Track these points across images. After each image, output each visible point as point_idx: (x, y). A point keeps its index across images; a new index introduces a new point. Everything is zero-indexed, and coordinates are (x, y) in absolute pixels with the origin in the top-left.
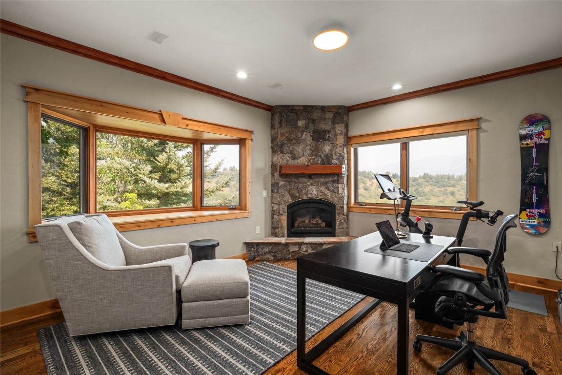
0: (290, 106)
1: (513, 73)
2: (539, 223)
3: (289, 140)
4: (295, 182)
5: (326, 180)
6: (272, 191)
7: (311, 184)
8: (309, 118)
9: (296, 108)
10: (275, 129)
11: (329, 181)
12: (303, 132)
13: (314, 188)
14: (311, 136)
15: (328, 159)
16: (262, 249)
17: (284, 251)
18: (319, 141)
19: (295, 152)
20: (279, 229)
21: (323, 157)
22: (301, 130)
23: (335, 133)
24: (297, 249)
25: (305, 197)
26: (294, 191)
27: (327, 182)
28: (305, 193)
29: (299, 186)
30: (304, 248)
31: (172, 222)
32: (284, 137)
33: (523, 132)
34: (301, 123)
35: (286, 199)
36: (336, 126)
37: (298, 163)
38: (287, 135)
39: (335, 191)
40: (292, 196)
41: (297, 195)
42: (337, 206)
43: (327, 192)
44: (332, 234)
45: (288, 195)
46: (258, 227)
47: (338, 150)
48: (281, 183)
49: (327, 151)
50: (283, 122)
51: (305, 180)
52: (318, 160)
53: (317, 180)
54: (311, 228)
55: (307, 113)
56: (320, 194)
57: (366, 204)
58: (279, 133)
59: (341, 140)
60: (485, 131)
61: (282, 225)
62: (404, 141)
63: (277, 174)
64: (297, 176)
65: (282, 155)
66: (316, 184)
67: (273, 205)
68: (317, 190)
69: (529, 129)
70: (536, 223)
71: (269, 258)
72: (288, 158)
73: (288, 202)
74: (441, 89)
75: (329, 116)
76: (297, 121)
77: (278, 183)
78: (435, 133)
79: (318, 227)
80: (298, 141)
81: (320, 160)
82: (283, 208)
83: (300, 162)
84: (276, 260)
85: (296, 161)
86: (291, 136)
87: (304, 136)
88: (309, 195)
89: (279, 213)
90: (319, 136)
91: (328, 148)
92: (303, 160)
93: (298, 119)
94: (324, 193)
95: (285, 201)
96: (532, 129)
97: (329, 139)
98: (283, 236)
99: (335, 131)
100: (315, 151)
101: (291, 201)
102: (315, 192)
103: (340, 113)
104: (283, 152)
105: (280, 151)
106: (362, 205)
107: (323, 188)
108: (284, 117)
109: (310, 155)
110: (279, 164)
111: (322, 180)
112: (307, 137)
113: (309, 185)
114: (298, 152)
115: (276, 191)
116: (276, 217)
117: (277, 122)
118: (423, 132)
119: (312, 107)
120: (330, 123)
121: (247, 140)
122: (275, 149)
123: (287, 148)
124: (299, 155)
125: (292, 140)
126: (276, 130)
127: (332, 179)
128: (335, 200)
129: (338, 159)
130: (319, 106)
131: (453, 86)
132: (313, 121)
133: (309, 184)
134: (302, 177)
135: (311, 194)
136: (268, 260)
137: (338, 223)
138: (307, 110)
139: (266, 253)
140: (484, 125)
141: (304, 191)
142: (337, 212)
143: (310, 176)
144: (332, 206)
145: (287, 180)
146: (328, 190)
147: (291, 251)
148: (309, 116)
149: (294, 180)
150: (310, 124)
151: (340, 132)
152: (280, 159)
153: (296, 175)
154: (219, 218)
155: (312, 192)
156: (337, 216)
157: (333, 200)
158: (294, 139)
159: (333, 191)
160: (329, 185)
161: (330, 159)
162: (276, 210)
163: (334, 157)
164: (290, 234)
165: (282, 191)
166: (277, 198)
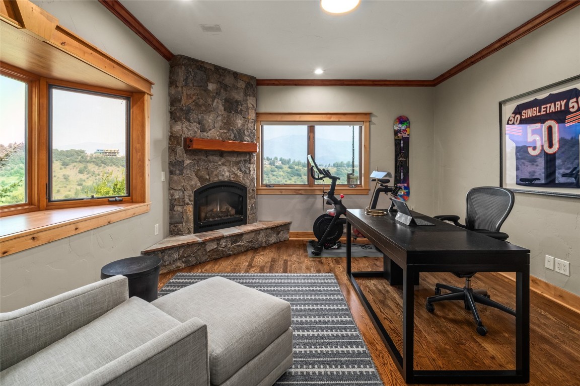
0: (199, 61)
1: (392, 83)
2: (404, 193)
3: (198, 105)
4: (204, 160)
5: (239, 159)
6: (171, 173)
7: (223, 164)
8: (220, 83)
9: (206, 66)
10: (177, 87)
11: (241, 161)
12: (214, 98)
13: (226, 169)
14: (222, 104)
15: (240, 134)
16: (169, 255)
17: (200, 253)
18: (231, 112)
19: (205, 122)
20: (184, 224)
21: (235, 132)
22: (211, 95)
23: (247, 106)
24: (215, 247)
25: (215, 179)
26: (203, 173)
27: (239, 162)
28: (216, 175)
29: (209, 166)
30: (223, 243)
31: (33, 238)
32: (191, 101)
33: (396, 128)
34: (211, 87)
35: (193, 183)
36: (248, 98)
37: (208, 136)
38: (194, 98)
39: (246, 173)
40: (201, 179)
41: (208, 177)
42: (248, 189)
43: (240, 174)
44: (243, 222)
45: (196, 178)
46: (157, 225)
47: (250, 125)
48: (187, 162)
49: (239, 125)
50: (190, 80)
51: (216, 158)
52: (231, 135)
53: (229, 159)
54: (220, 217)
55: (218, 76)
56: (232, 176)
57: (275, 185)
58: (185, 94)
59: (252, 115)
60: (374, 124)
61: (188, 218)
62: (311, 124)
63: (180, 150)
64: (207, 153)
65: (188, 123)
66: (228, 164)
67: (172, 191)
68: (229, 171)
69: (399, 126)
70: (402, 194)
71: (179, 267)
72: (196, 130)
73: (196, 187)
74: (345, 83)
75: (241, 85)
76: (206, 83)
77: (183, 162)
78: (341, 120)
79: (227, 216)
80: (208, 109)
81: (233, 135)
82: (189, 196)
83: (210, 136)
84: (191, 267)
85: (205, 134)
86: (200, 101)
87: (215, 104)
88: (221, 178)
89: (184, 202)
90: (232, 107)
91: (240, 121)
92: (213, 134)
93: (208, 80)
94: (236, 175)
95: (192, 186)
96: (400, 126)
97: (241, 112)
98: (189, 233)
99: (247, 104)
100: (228, 124)
101: (199, 185)
102: (227, 174)
103: (252, 85)
104: (189, 120)
105: (186, 118)
106: (270, 187)
107: (235, 169)
108: (191, 74)
109: (221, 128)
110: (183, 136)
111: (234, 159)
112: (218, 104)
113: (220, 165)
114: (208, 122)
115: (178, 172)
116: (178, 209)
117: (182, 79)
118: (330, 118)
119: (225, 70)
120: (242, 94)
121: (146, 95)
122: (178, 114)
123: (195, 116)
124: (209, 126)
125: (200, 106)
126: (180, 89)
127: (244, 159)
128: (247, 182)
129: (249, 136)
130: (232, 71)
131: (353, 83)
132: (225, 87)
133: (220, 163)
134: (212, 155)
135: (223, 176)
136: (179, 270)
137: (249, 208)
138: (219, 73)
139: (175, 261)
140: (373, 119)
141: (215, 173)
142: (248, 195)
143: (221, 154)
144: (243, 189)
145: (194, 157)
146: (241, 171)
147: (208, 250)
148: (220, 80)
149: (203, 158)
150: (222, 91)
151: (251, 106)
152: (185, 129)
153: (206, 151)
154: (113, 218)
155: (223, 173)
156: (248, 201)
157: (245, 182)
158: (204, 105)
159: (245, 172)
160: (241, 165)
161: (243, 134)
162: (179, 199)
163: (246, 133)
164: (198, 229)
165: (187, 172)
166: (180, 182)
